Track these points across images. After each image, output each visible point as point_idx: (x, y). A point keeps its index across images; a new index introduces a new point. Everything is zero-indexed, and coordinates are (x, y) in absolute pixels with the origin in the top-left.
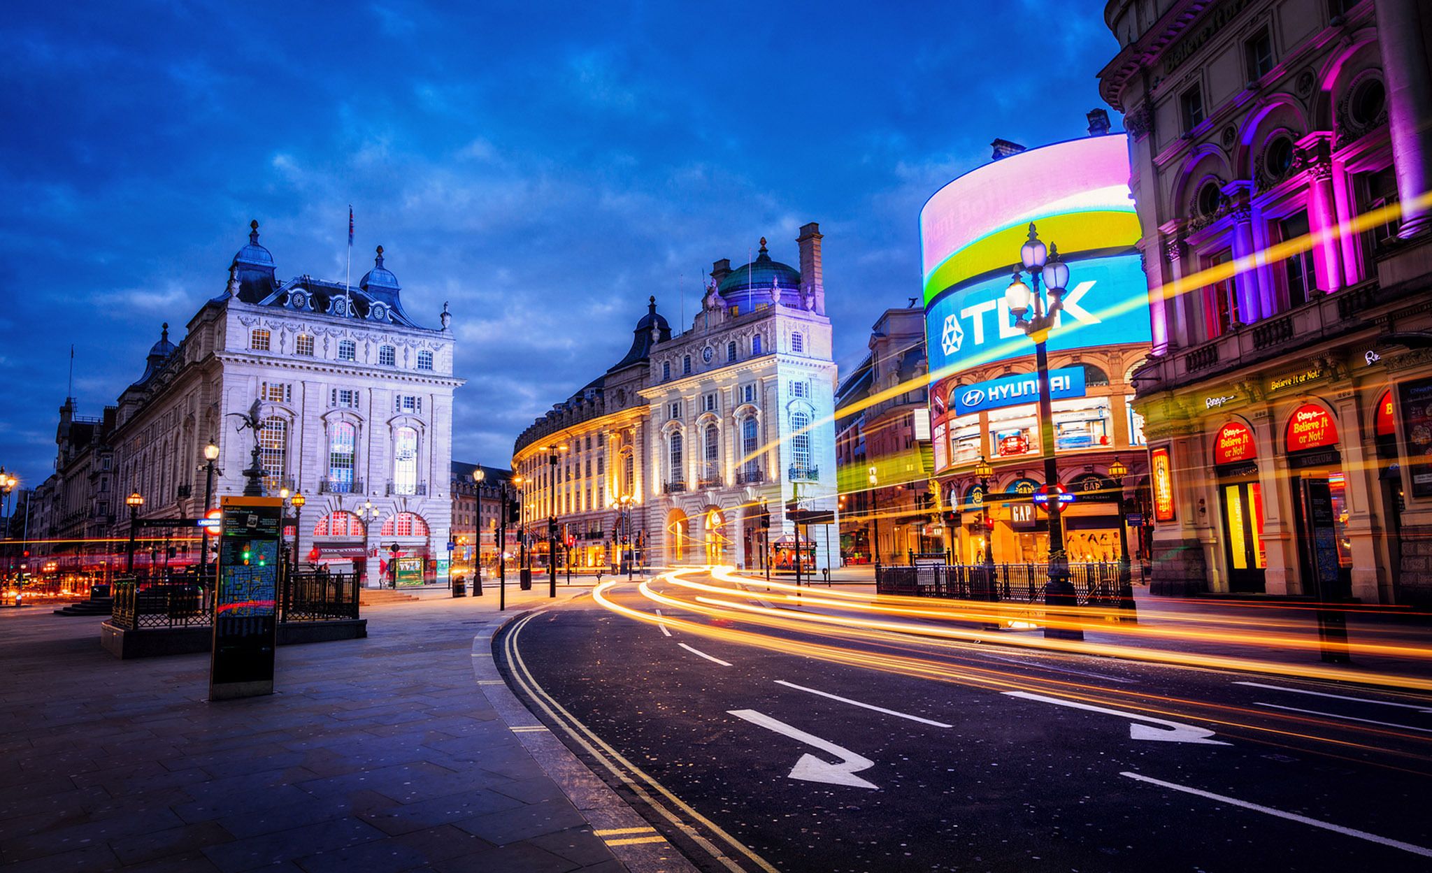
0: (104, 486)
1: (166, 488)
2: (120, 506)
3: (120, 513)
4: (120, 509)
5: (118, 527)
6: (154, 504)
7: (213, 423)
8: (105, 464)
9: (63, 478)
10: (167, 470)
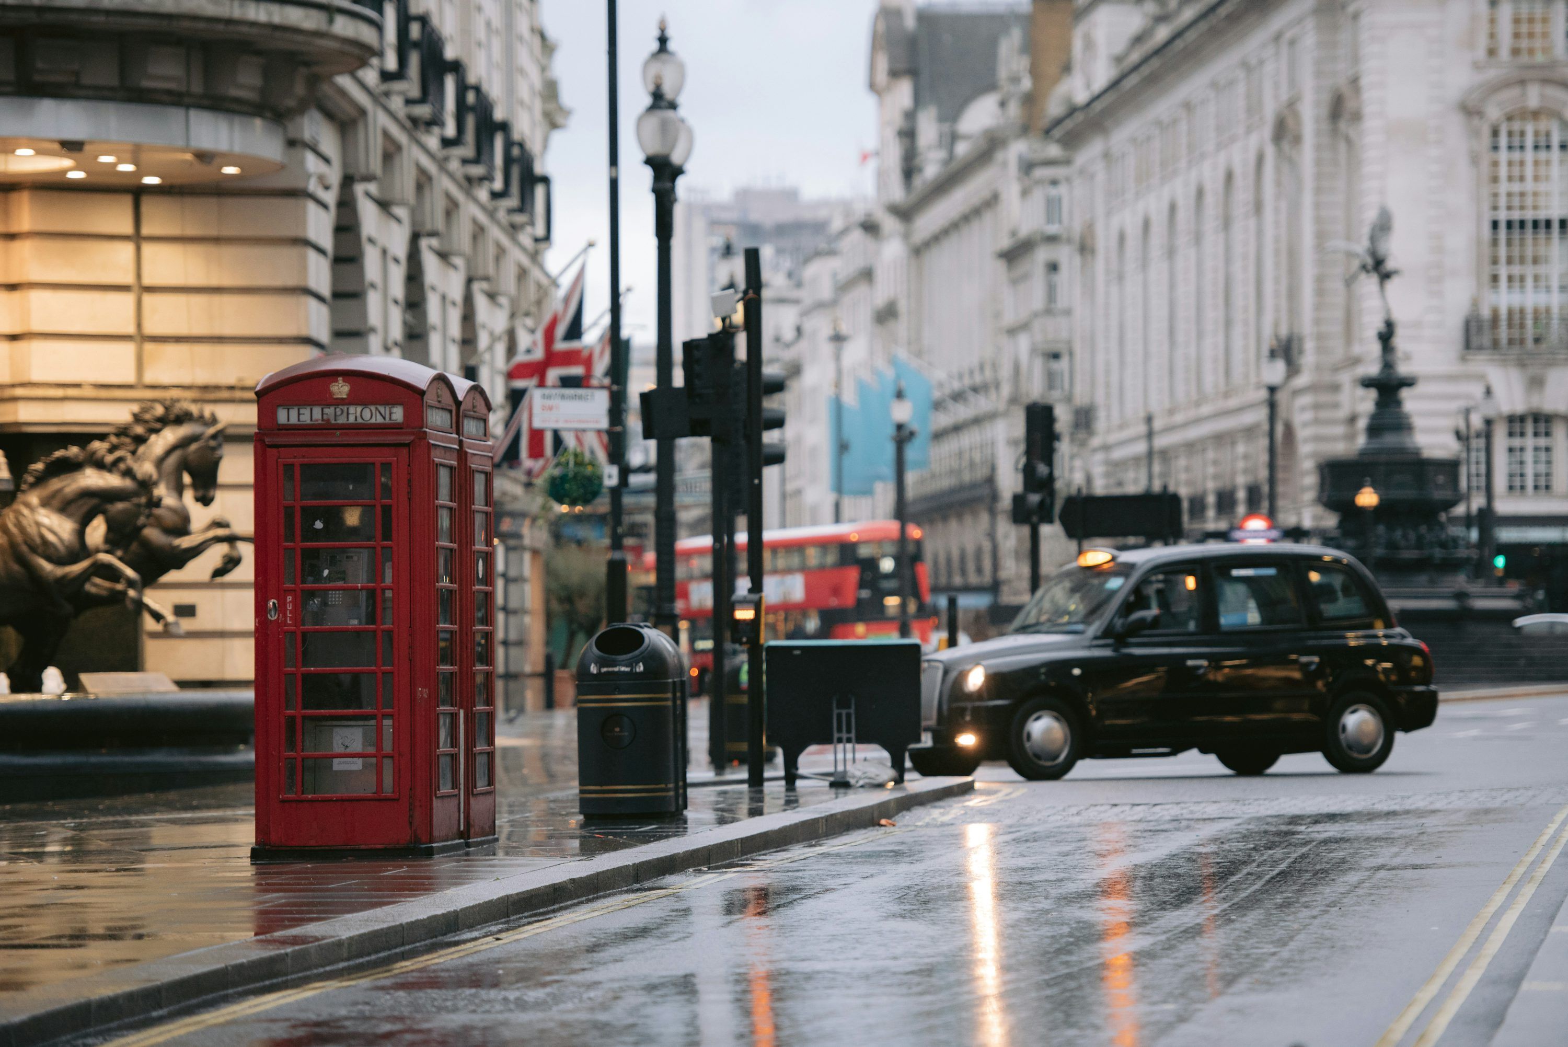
0: (1051, 293)
1: (1238, 331)
2: (1108, 372)
3: (1108, 395)
4: (1108, 385)
5: (1106, 448)
6: (1209, 380)
7: (1348, 141)
8: (1053, 208)
9: (906, 236)
10: (1237, 267)
